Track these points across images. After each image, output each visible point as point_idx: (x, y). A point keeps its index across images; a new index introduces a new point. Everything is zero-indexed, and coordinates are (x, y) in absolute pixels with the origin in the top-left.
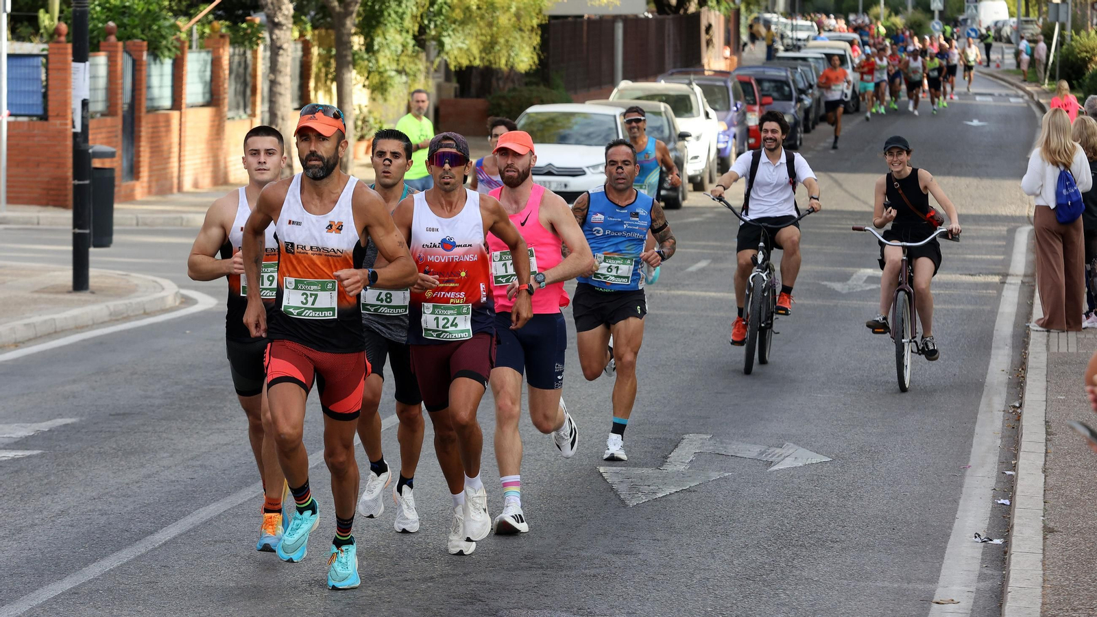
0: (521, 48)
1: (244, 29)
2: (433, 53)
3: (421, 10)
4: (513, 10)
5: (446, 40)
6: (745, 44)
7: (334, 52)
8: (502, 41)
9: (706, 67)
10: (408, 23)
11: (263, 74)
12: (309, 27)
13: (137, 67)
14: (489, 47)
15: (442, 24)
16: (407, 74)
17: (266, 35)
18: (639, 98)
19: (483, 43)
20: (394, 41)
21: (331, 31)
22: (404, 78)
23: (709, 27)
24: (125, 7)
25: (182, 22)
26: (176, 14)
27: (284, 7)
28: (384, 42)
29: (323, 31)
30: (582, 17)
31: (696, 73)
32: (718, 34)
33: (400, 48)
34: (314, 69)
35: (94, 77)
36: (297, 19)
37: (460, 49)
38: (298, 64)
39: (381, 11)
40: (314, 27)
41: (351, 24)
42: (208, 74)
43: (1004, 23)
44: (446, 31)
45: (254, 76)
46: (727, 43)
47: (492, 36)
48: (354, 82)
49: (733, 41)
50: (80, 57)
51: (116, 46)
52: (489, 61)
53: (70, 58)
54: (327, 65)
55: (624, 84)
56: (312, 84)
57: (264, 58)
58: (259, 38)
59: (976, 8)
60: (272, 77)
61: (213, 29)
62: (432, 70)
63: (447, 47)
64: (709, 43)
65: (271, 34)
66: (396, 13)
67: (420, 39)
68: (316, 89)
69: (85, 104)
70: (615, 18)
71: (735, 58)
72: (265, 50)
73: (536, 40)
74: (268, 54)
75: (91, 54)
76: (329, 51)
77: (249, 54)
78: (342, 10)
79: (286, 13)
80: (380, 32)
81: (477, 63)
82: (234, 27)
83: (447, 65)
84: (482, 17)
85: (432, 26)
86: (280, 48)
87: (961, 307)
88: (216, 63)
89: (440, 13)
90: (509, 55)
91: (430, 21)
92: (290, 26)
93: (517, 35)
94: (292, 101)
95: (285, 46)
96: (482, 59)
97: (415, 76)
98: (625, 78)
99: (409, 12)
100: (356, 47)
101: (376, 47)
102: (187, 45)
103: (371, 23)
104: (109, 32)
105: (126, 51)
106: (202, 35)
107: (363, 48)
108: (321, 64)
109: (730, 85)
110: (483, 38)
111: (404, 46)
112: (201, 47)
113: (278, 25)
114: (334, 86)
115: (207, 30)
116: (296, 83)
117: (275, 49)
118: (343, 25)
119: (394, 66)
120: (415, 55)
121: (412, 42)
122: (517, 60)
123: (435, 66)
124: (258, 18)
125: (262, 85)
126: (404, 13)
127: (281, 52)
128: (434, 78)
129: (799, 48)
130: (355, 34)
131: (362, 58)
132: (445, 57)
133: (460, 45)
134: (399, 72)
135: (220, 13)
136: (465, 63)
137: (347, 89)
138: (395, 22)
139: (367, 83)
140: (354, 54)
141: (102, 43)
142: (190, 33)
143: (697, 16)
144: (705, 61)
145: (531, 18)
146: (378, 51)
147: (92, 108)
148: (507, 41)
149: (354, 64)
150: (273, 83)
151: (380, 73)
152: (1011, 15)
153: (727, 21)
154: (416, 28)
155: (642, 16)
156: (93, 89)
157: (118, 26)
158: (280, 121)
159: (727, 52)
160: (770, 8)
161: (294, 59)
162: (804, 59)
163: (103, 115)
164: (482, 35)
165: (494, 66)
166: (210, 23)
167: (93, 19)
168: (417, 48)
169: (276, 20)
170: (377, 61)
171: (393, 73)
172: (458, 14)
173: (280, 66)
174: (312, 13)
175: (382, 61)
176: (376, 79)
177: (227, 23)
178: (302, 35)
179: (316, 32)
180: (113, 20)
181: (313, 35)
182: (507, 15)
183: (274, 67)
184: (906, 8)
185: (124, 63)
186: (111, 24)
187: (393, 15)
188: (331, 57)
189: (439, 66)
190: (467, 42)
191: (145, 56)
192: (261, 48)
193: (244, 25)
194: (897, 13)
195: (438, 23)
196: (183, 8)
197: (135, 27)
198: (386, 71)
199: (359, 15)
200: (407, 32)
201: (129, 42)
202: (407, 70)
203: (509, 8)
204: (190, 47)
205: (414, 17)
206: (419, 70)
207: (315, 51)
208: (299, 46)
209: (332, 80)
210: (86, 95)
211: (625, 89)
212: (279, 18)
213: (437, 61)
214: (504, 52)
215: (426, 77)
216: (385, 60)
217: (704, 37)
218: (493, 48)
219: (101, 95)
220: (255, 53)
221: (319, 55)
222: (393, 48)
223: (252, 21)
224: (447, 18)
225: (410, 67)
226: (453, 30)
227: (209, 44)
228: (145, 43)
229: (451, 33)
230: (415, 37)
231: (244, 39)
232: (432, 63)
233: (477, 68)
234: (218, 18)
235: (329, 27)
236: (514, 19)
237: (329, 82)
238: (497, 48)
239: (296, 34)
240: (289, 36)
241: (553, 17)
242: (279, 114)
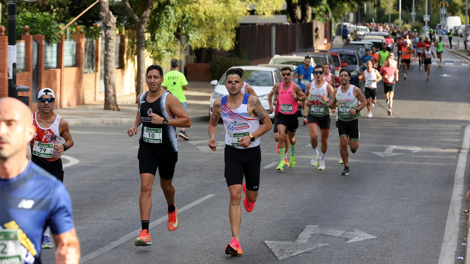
0: (226, 39)
1: (92, 30)
2: (184, 41)
3: (178, 20)
4: (223, 21)
5: (190, 35)
6: (334, 37)
7: (136, 41)
8: (217, 35)
9: (315, 48)
10: (172, 27)
11: (102, 51)
12: (123, 29)
13: (39, 48)
14: (211, 38)
15: (188, 27)
16: (171, 52)
17: (103, 32)
18: (283, 63)
19: (208, 36)
20: (165, 35)
21: (134, 31)
22: (170, 53)
23: (317, 29)
24: (34, 18)
25: (62, 26)
26: (59, 22)
27: (111, 19)
28: (160, 36)
29: (130, 31)
30: (255, 24)
31: (311, 51)
32: (321, 32)
33: (168, 39)
34: (126, 49)
35: (18, 52)
36: (118, 25)
37: (197, 39)
38: (118, 46)
39: (159, 21)
40: (126, 29)
41: (144, 27)
42: (75, 51)
43: (459, 27)
44: (190, 30)
45: (97, 52)
46: (326, 37)
47: (212, 33)
48: (146, 55)
49: (328, 36)
50: (12, 42)
51: (29, 37)
52: (211, 45)
53: (7, 43)
54: (132, 47)
55: (276, 57)
56: (125, 56)
57: (102, 44)
58: (99, 34)
59: (445, 20)
60: (106, 52)
61: (77, 30)
62: (183, 49)
63: (191, 39)
64: (317, 37)
65: (105, 32)
66: (166, 22)
67: (178, 35)
68: (127, 59)
69: (14, 65)
70: (272, 25)
71: (329, 44)
72: (102, 40)
73: (234, 35)
74: (104, 41)
75: (17, 41)
76: (133, 40)
77: (94, 42)
78: (140, 21)
79: (113, 21)
80: (158, 31)
81: (205, 46)
82: (87, 29)
83: (190, 47)
84: (208, 24)
85: (183, 28)
86: (110, 39)
87: (439, 164)
88: (78, 46)
89: (187, 22)
90: (221, 43)
91: (182, 26)
92: (115, 28)
93: (225, 33)
94: (116, 64)
95: (112, 38)
96: (207, 44)
97: (175, 52)
98: (276, 53)
99: (172, 21)
100: (146, 39)
101: (156, 39)
102: (64, 37)
103: (154, 27)
104: (26, 31)
105: (34, 39)
106: (71, 33)
107: (150, 39)
108: (129, 47)
109: (327, 57)
110: (208, 34)
111: (170, 38)
112: (71, 38)
113: (109, 28)
114: (136, 57)
115: (74, 30)
116: (118, 56)
117: (107, 39)
118: (140, 28)
119: (165, 48)
120: (175, 43)
121: (173, 36)
122: (224, 45)
123: (185, 47)
124: (99, 24)
125: (101, 57)
126: (170, 22)
127: (110, 41)
128: (184, 53)
129: (360, 40)
130: (146, 32)
131: (150, 44)
132: (190, 43)
133: (197, 37)
134: (168, 50)
135: (80, 21)
136: (199, 46)
137: (142, 59)
138: (166, 26)
139: (152, 56)
140: (146, 42)
141: (23, 36)
142: (66, 31)
143: (311, 24)
144: (315, 45)
145: (231, 24)
146: (157, 40)
147: (18, 67)
148: (220, 36)
149: (146, 47)
150: (106, 56)
151: (158, 51)
152: (462, 23)
153: (326, 26)
154: (176, 29)
155: (284, 24)
156: (18, 58)
157: (30, 28)
158: (109, 74)
159: (326, 41)
160: (346, 20)
161: (116, 44)
162: (363, 45)
163: (23, 71)
164: (208, 32)
165: (213, 48)
166: (75, 26)
167: (18, 24)
168: (176, 39)
169: (108, 25)
170: (157, 45)
171: (165, 51)
172: (196, 23)
173: (110, 48)
174: (125, 22)
175: (159, 45)
176: (156, 54)
177: (84, 26)
178: (120, 33)
179: (127, 31)
180: (28, 24)
181: (126, 33)
182: (220, 23)
183: (107, 48)
184: (412, 20)
185: (33, 45)
186: (27, 26)
187: (165, 23)
188: (134, 43)
189: (187, 48)
190: (200, 36)
191: (44, 42)
192: (100, 39)
193: (92, 28)
194: (407, 23)
195: (186, 27)
196: (62, 19)
197: (39, 28)
198: (161, 50)
199: (148, 23)
200: (171, 31)
201: (36, 36)
202: (171, 49)
203: (221, 20)
204: (66, 38)
205: (175, 24)
206: (177, 49)
207: (127, 40)
208: (119, 38)
209: (135, 54)
210: (15, 61)
211: (277, 59)
212: (109, 24)
213: (186, 45)
214: (218, 41)
215: (181, 53)
216: (160, 44)
217: (314, 34)
218: (213, 39)
219: (22, 61)
220: (97, 41)
221: (129, 42)
222: (164, 39)
223: (96, 26)
224: (191, 24)
225: (173, 48)
226: (194, 30)
227: (75, 36)
228: (44, 36)
229: (192, 32)
230: (175, 34)
231: (92, 34)
232: (183, 46)
233: (205, 48)
234: (79, 24)
235: (133, 28)
236: (223, 25)
237: (133, 55)
238: (215, 39)
239: (118, 32)
240: (114, 33)
241: (242, 24)
242: (109, 71)
